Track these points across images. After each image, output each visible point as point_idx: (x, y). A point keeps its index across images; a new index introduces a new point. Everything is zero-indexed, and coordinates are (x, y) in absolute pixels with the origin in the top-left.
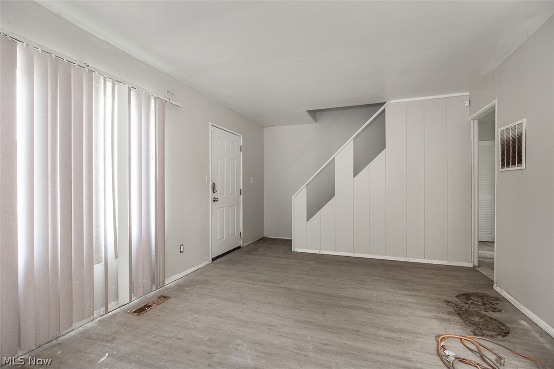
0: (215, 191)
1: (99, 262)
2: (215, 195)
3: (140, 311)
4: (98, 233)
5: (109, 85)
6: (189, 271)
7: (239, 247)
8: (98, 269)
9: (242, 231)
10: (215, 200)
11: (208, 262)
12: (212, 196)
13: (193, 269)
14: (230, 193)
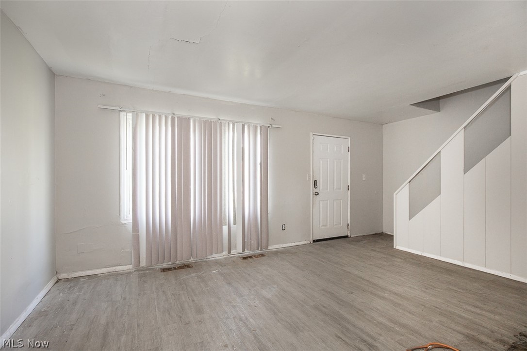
0: (316, 187)
1: (226, 225)
2: (316, 190)
3: (245, 258)
4: (225, 209)
5: (231, 125)
6: (289, 245)
7: (347, 237)
8: (225, 228)
9: (349, 223)
10: (317, 194)
11: (309, 242)
12: (313, 190)
13: (294, 244)
14: (335, 188)
